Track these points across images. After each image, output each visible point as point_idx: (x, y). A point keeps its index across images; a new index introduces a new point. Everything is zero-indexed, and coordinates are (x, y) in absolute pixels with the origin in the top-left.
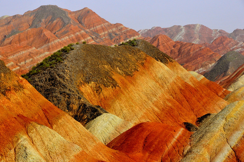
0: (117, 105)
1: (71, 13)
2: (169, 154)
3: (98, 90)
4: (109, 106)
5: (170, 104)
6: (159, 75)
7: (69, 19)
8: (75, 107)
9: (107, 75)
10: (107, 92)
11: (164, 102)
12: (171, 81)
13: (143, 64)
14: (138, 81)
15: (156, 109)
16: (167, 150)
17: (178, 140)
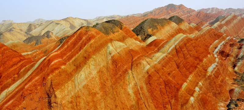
0: (157, 34)
1: (177, 6)
3: (153, 30)
4: (155, 34)
5: (173, 34)
6: (172, 26)
7: (176, 7)
8: (146, 35)
9: (156, 26)
10: (155, 31)
11: (171, 33)
13: (168, 23)
14: (165, 28)
15: (168, 35)
16: (160, 46)
17: (163, 44)
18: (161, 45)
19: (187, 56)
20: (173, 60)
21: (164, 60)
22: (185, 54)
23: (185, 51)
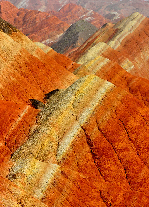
2: (13, 135)
6: (2, 47)
11: (8, 77)
12: (15, 53)
16: (11, 130)
17: (24, 119)
18: (15, 125)
19: (140, 170)
20: (93, 193)
21: (61, 190)
22: (131, 164)
23: (126, 149)
